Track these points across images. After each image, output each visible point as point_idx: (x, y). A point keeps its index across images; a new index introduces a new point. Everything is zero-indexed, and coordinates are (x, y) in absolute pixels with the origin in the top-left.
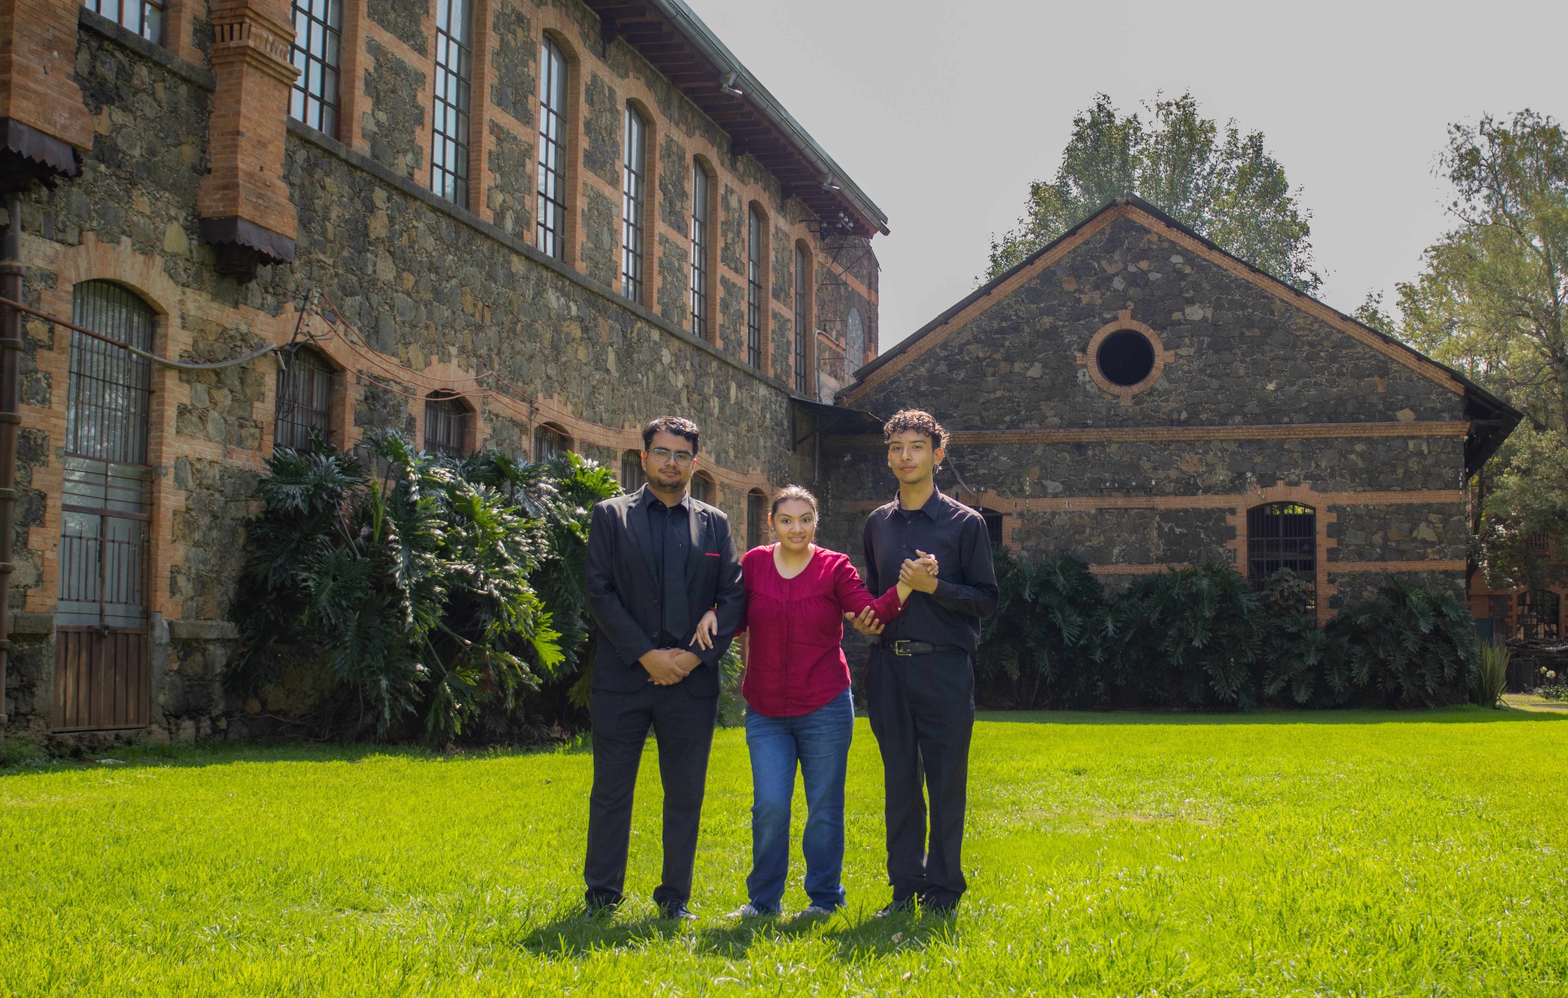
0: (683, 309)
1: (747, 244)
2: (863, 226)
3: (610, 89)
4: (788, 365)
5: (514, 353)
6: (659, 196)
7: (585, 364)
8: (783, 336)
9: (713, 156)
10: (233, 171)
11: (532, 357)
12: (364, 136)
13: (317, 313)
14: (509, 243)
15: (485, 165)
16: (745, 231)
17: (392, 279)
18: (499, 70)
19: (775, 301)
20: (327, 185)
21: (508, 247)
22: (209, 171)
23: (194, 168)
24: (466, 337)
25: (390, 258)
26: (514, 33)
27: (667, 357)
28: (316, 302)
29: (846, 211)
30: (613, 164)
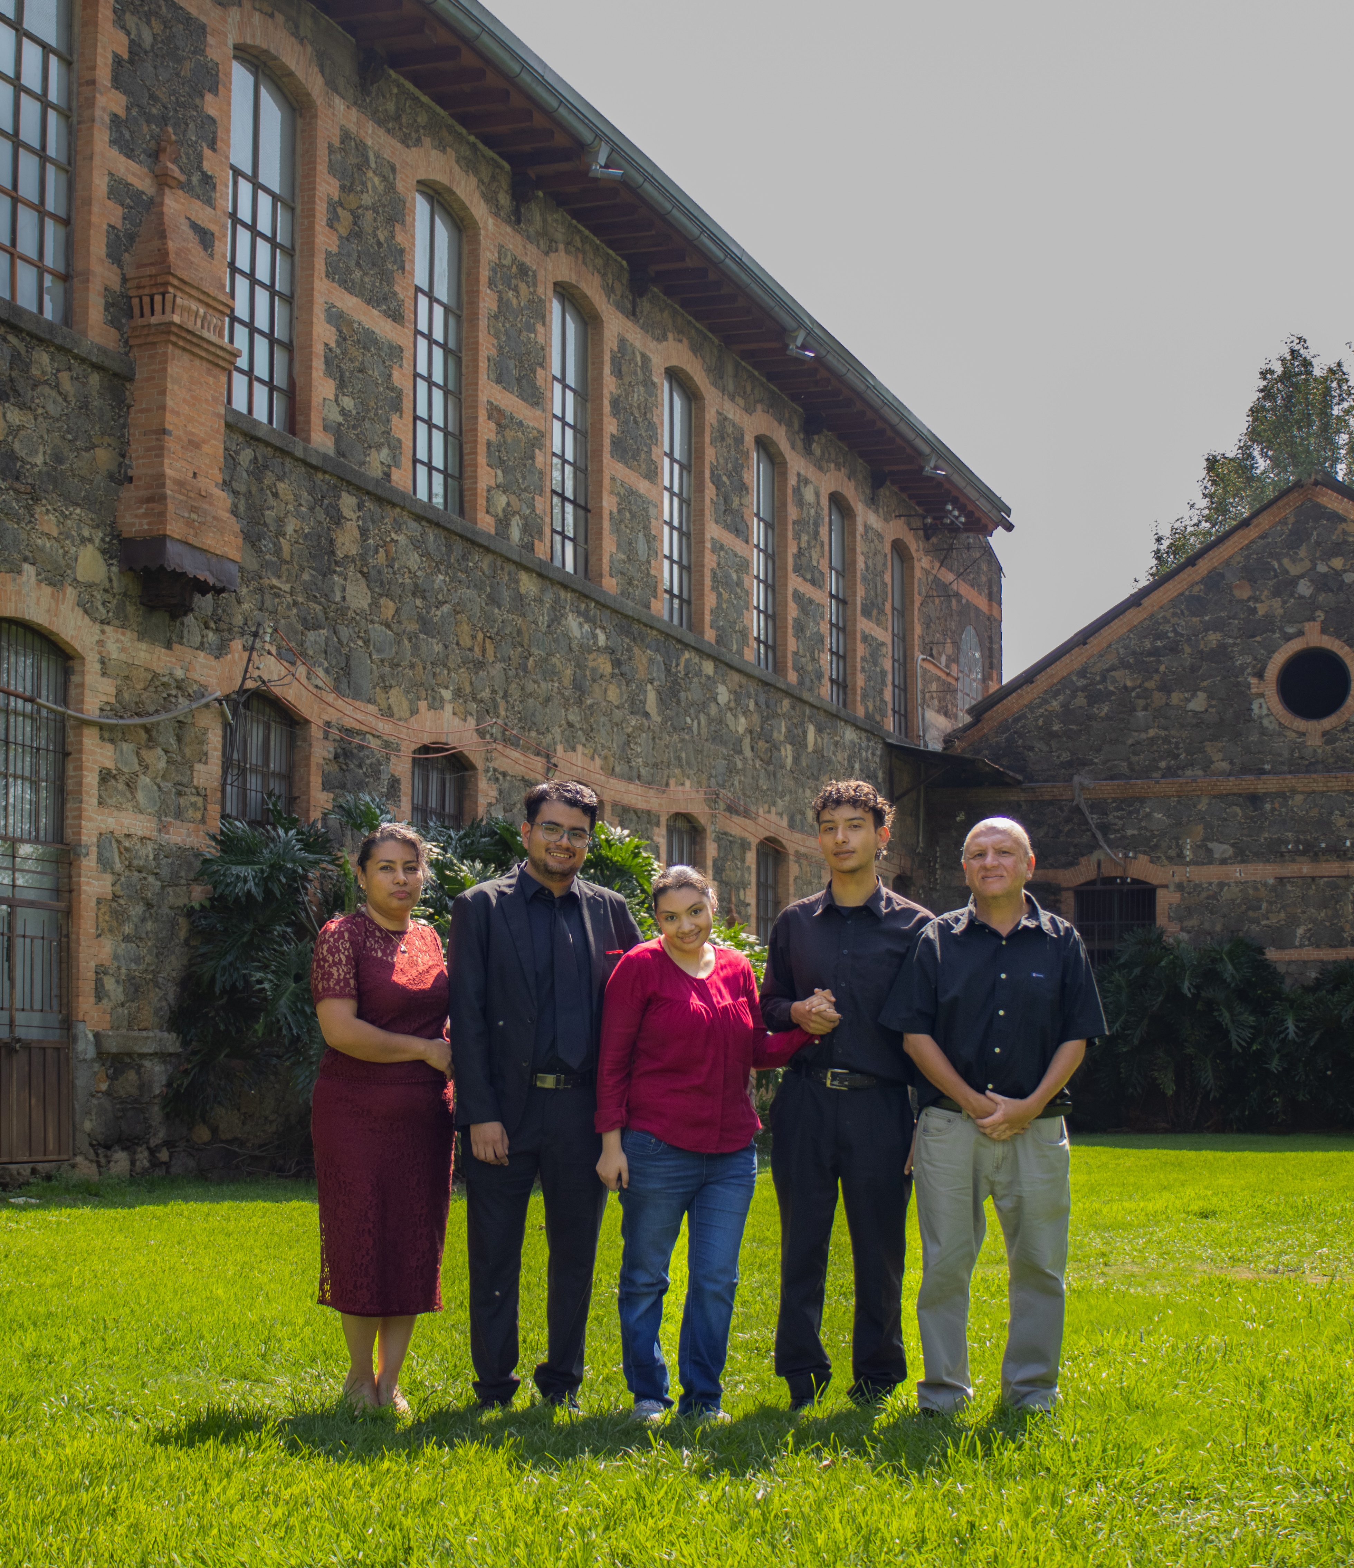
0: (744, 634)
1: (827, 548)
2: (979, 520)
3: (643, 356)
4: (882, 700)
5: (526, 696)
6: (710, 491)
7: (617, 707)
8: (875, 664)
9: (781, 437)
10: (160, 479)
11: (548, 700)
12: (326, 428)
13: (269, 653)
14: (516, 557)
15: (482, 460)
16: (824, 531)
17: (366, 607)
18: (498, 338)
19: (865, 620)
20: (280, 492)
21: (515, 562)
22: (130, 480)
23: (111, 477)
24: (462, 677)
25: (363, 580)
26: (516, 289)
27: (723, 695)
28: (268, 639)
29: (955, 502)
30: (649, 452)
